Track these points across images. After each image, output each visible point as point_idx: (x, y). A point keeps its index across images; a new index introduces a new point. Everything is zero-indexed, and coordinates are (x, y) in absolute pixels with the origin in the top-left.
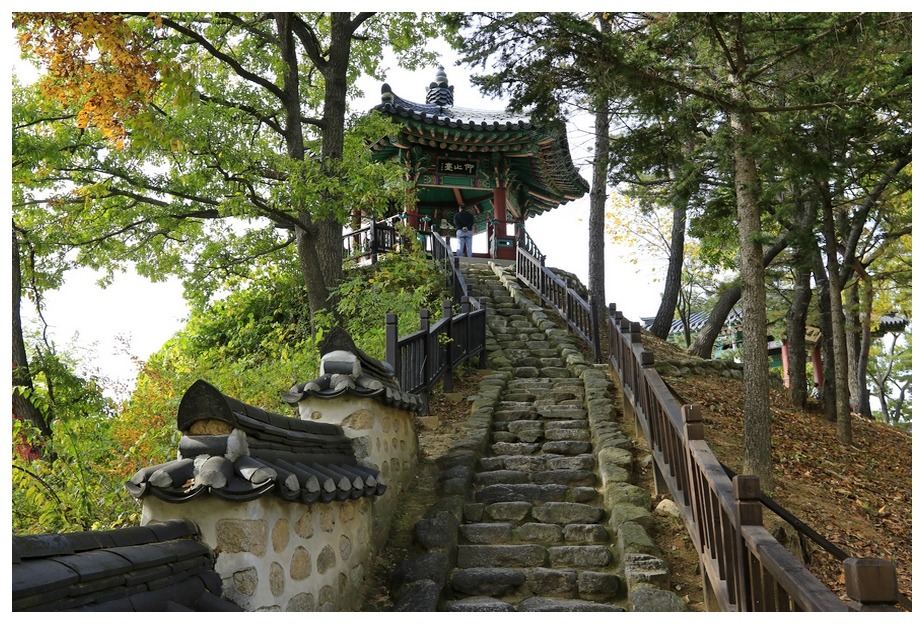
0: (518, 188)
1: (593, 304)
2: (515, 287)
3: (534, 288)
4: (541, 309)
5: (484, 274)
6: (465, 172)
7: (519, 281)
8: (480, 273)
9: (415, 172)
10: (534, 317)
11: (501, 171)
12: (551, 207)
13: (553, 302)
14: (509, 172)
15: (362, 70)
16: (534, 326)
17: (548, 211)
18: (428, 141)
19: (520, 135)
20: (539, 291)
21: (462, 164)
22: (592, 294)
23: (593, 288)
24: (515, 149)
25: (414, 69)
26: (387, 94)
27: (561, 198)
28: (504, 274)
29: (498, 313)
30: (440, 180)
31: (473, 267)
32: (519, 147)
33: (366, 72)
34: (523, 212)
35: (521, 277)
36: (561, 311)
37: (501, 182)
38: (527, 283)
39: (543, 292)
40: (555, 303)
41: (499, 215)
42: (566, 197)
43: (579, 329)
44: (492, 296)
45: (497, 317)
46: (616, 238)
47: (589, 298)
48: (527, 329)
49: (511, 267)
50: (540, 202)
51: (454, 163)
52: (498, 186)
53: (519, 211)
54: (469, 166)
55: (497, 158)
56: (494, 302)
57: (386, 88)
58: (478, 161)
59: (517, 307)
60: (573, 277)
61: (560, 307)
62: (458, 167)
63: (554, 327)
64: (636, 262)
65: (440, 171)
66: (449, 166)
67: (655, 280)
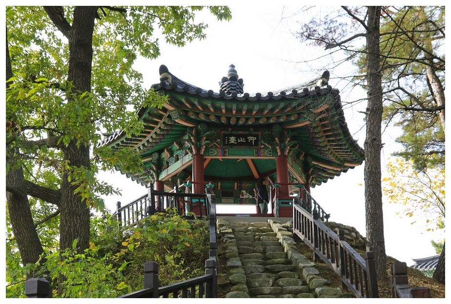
0: (301, 158)
1: (370, 258)
2: (289, 242)
3: (308, 242)
4: (313, 264)
5: (262, 231)
6: (248, 144)
7: (295, 237)
8: (258, 230)
9: (201, 146)
10: (305, 273)
11: (282, 140)
12: (334, 175)
13: (326, 256)
14: (289, 142)
15: (138, 53)
16: (304, 283)
17: (332, 178)
18: (208, 116)
19: (295, 104)
20: (313, 245)
21: (245, 137)
22: (370, 245)
23: (372, 239)
24: (293, 118)
25: (183, 44)
26: (164, 74)
27: (342, 167)
28: (280, 230)
29: (267, 270)
30: (225, 152)
31: (252, 226)
32: (296, 116)
33: (142, 54)
34: (307, 178)
35: (296, 231)
36: (334, 265)
37: (282, 151)
38: (302, 237)
39: (316, 246)
40: (328, 257)
41: (281, 179)
42: (346, 164)
43: (354, 286)
44: (264, 252)
45: (264, 275)
46: (392, 197)
47: (368, 250)
48: (294, 288)
49: (288, 224)
50: (324, 170)
51: (238, 137)
52: (279, 154)
53: (304, 178)
54: (250, 138)
55: (277, 129)
56: (266, 258)
57: (163, 69)
58: (260, 133)
59: (289, 262)
60: (353, 230)
61: (333, 262)
62: (242, 140)
63: (326, 284)
64: (411, 215)
65: (224, 144)
66: (233, 140)
67: (429, 230)
